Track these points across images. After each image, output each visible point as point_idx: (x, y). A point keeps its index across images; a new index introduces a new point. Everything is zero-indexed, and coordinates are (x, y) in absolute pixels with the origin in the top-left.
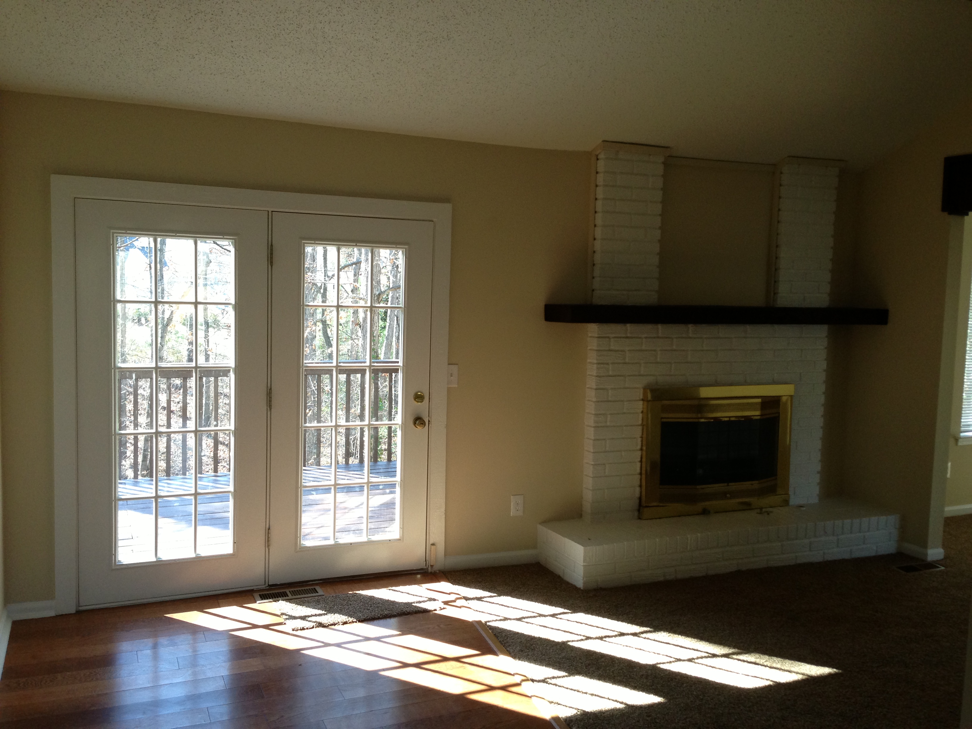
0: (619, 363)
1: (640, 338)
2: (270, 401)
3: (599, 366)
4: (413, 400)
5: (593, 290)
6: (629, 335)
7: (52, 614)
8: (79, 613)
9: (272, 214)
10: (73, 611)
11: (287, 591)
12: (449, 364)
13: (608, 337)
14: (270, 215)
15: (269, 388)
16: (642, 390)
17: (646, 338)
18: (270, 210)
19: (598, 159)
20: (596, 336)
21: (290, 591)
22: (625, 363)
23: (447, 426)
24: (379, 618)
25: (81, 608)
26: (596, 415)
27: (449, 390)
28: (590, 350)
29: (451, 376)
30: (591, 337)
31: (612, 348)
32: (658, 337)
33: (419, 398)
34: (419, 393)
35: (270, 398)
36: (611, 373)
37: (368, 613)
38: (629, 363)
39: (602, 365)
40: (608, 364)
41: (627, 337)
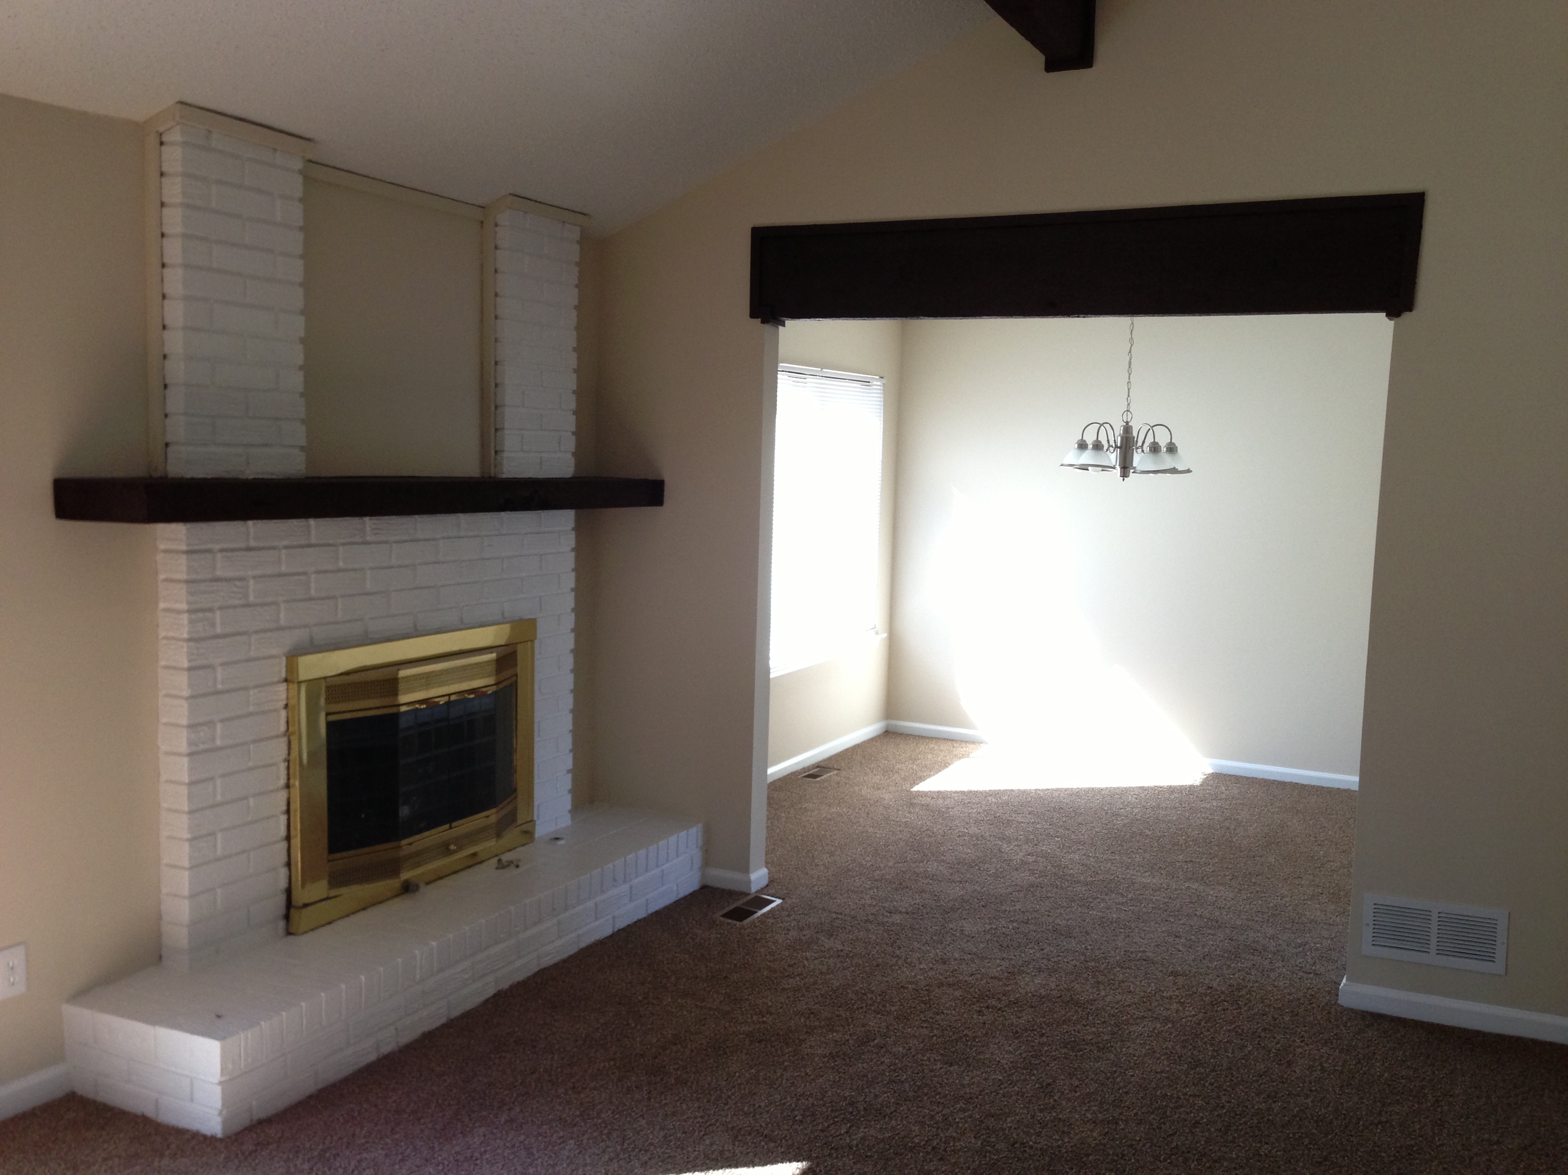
0: (234, 607)
1: (274, 548)
3: (193, 617)
5: (167, 445)
6: (252, 543)
13: (209, 551)
16: (284, 658)
17: (286, 547)
19: (162, 144)
20: (184, 547)
22: (249, 605)
26: (191, 727)
28: (166, 580)
30: (166, 551)
31: (219, 573)
32: (310, 546)
36: (219, 630)
38: (255, 605)
39: (200, 615)
40: (210, 610)
41: (249, 549)
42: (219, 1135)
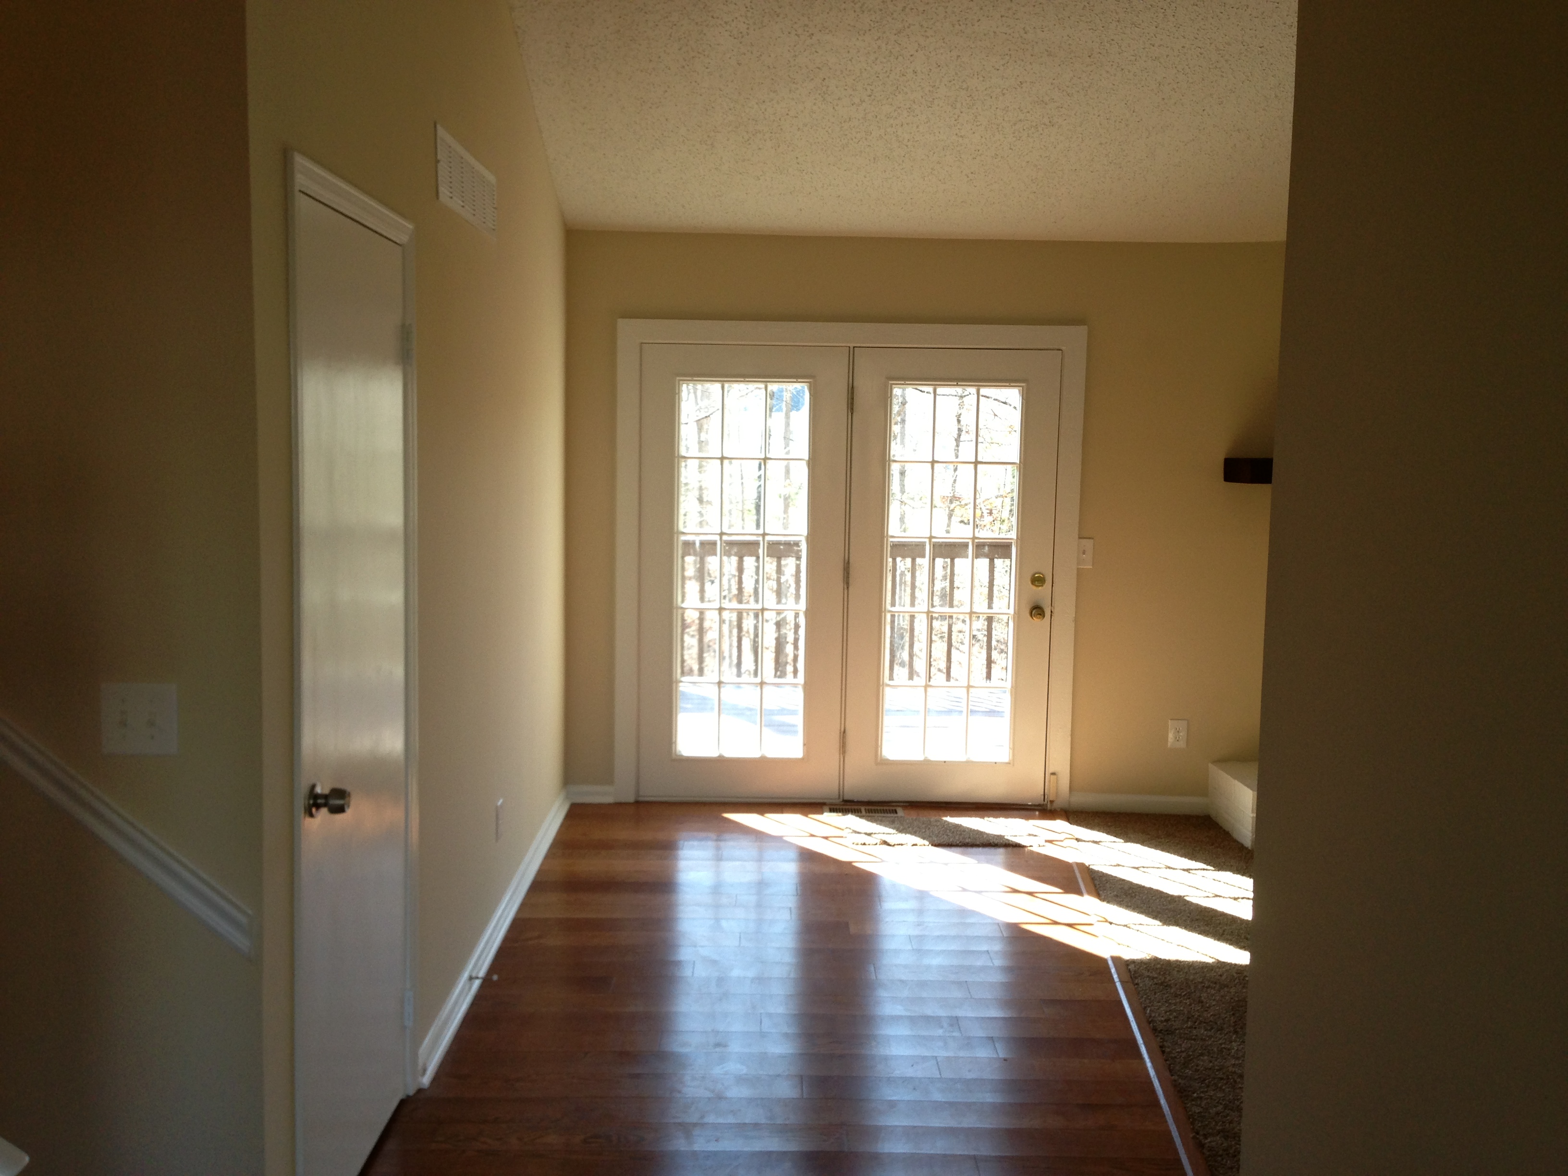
2: (848, 577)
4: (1030, 583)
7: (609, 800)
8: (637, 803)
9: (854, 351)
10: (631, 799)
11: (863, 809)
12: (1080, 538)
14: (852, 352)
15: (846, 562)
18: (852, 345)
21: (865, 809)
23: (1076, 620)
24: (957, 846)
25: (641, 799)
27: (1080, 572)
29: (1084, 553)
33: (1038, 580)
34: (1036, 575)
35: (848, 573)
37: (945, 839)
42: (1250, 848)
